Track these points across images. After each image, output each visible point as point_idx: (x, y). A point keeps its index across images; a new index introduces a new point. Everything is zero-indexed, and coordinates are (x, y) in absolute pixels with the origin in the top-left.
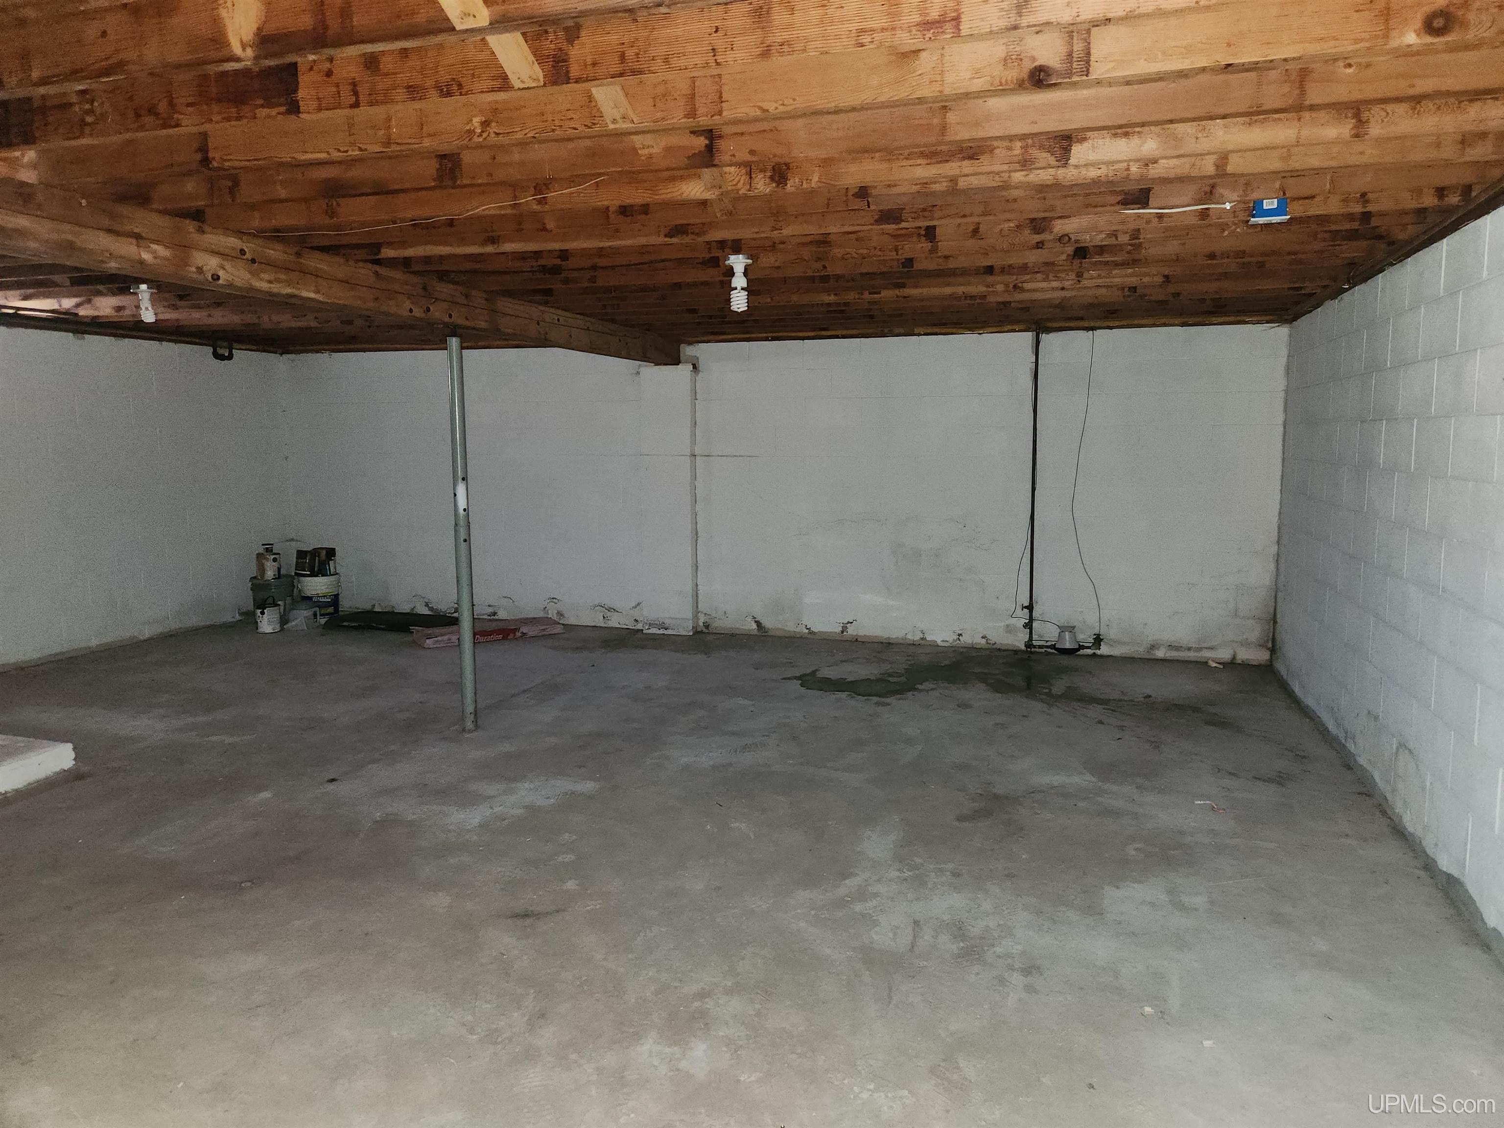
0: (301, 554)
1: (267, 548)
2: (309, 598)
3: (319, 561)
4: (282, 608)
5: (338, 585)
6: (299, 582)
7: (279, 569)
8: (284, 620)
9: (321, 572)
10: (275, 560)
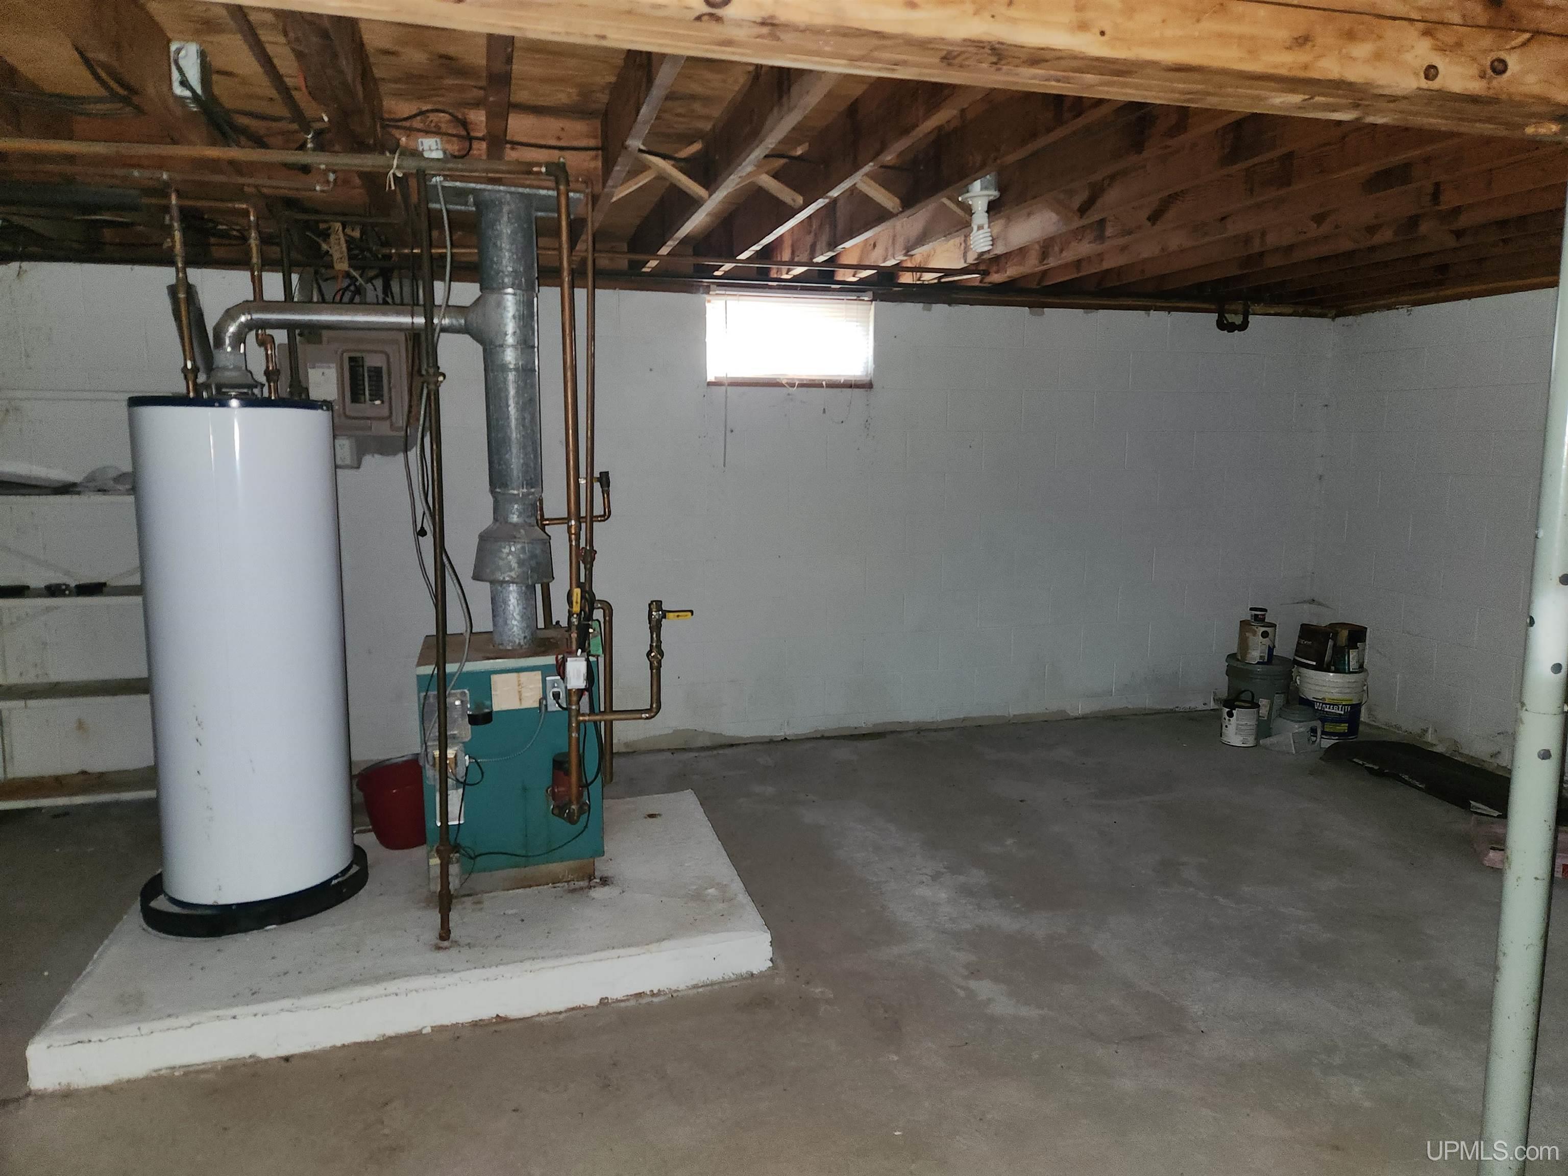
0: (1307, 631)
1: (1256, 616)
2: (1309, 704)
3: (1335, 645)
4: (1264, 711)
5: (1364, 689)
6: (1299, 674)
7: (1271, 650)
8: (1263, 730)
9: (1337, 665)
10: (1265, 635)
